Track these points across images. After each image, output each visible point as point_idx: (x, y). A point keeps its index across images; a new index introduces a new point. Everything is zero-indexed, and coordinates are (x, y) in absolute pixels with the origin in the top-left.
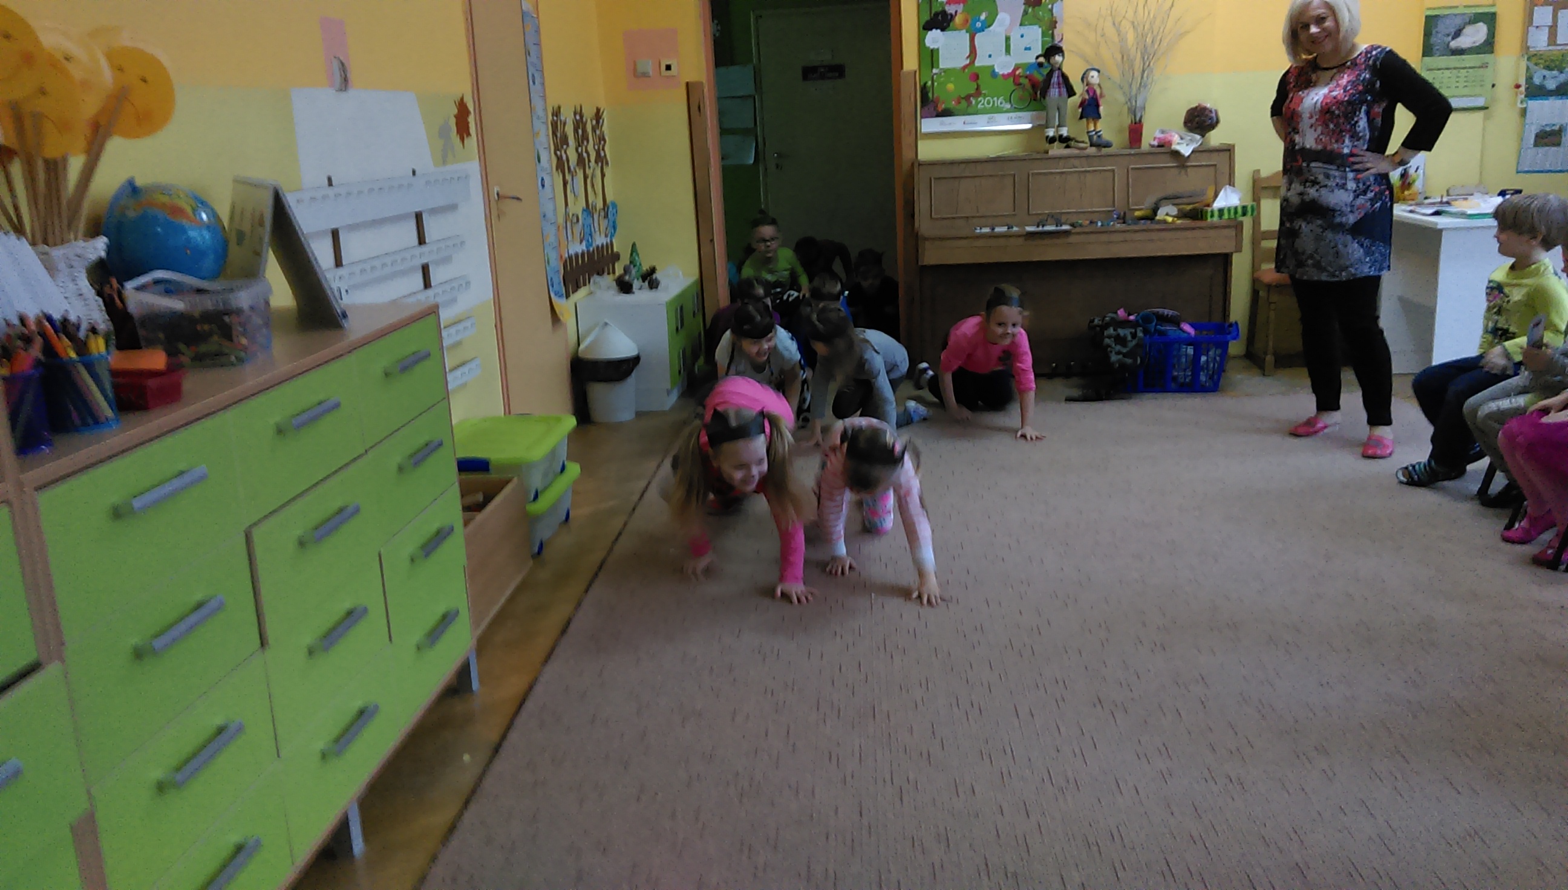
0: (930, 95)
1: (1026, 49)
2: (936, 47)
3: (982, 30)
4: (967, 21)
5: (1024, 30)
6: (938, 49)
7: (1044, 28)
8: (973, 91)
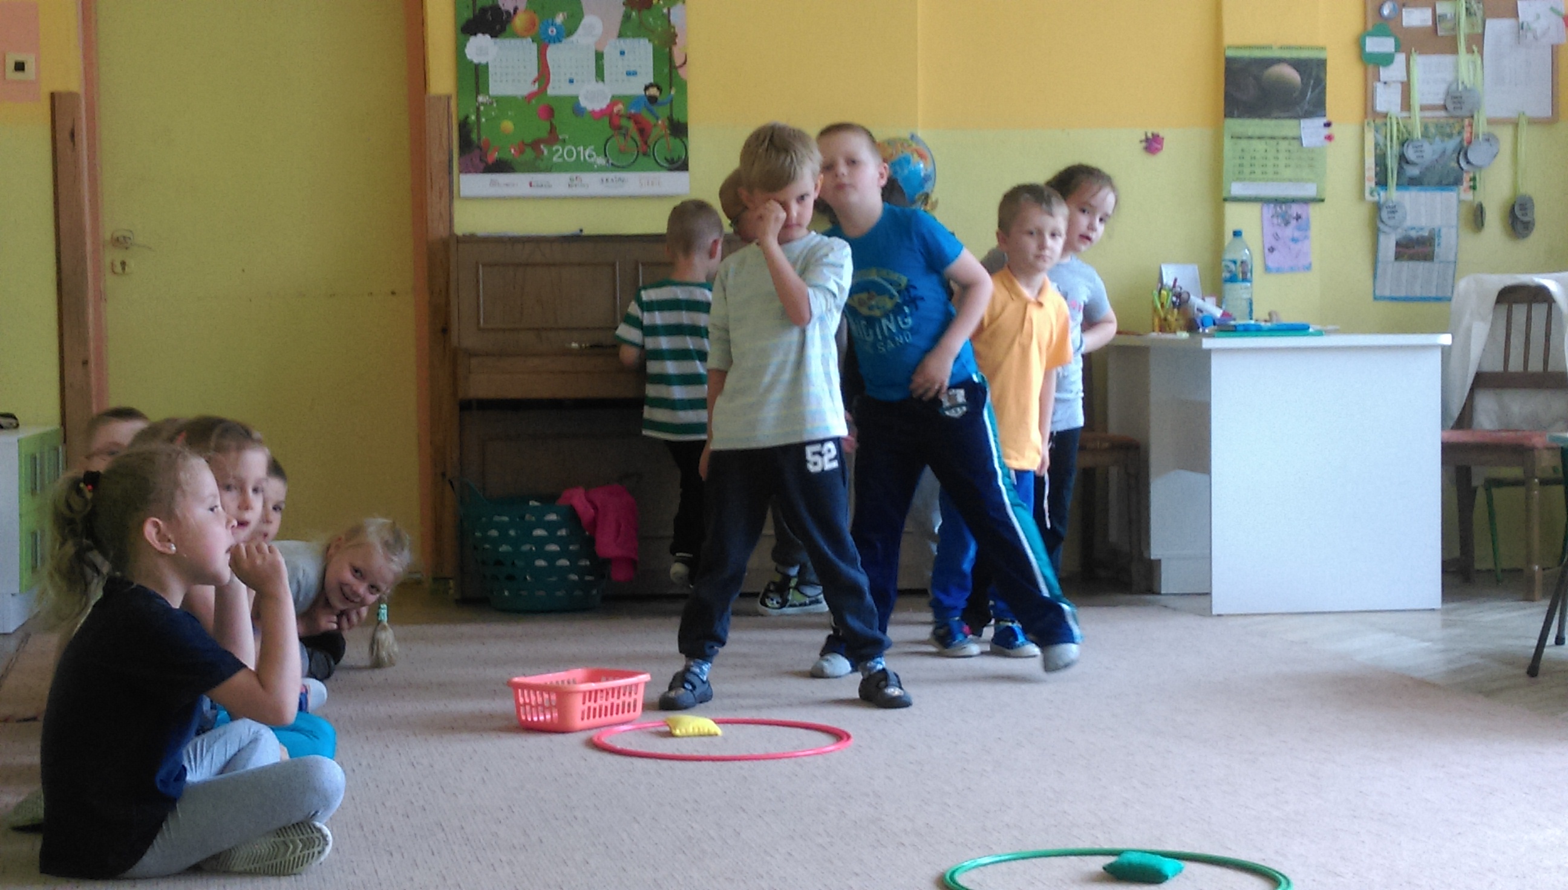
0: (474, 136)
1: (628, 74)
2: (483, 61)
3: (558, 39)
4: (533, 24)
5: (627, 44)
6: (487, 66)
7: (656, 42)
8: (544, 133)
